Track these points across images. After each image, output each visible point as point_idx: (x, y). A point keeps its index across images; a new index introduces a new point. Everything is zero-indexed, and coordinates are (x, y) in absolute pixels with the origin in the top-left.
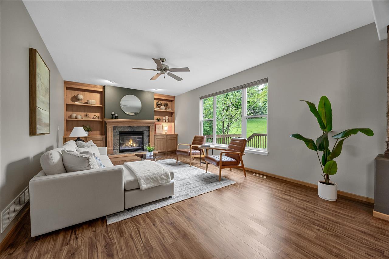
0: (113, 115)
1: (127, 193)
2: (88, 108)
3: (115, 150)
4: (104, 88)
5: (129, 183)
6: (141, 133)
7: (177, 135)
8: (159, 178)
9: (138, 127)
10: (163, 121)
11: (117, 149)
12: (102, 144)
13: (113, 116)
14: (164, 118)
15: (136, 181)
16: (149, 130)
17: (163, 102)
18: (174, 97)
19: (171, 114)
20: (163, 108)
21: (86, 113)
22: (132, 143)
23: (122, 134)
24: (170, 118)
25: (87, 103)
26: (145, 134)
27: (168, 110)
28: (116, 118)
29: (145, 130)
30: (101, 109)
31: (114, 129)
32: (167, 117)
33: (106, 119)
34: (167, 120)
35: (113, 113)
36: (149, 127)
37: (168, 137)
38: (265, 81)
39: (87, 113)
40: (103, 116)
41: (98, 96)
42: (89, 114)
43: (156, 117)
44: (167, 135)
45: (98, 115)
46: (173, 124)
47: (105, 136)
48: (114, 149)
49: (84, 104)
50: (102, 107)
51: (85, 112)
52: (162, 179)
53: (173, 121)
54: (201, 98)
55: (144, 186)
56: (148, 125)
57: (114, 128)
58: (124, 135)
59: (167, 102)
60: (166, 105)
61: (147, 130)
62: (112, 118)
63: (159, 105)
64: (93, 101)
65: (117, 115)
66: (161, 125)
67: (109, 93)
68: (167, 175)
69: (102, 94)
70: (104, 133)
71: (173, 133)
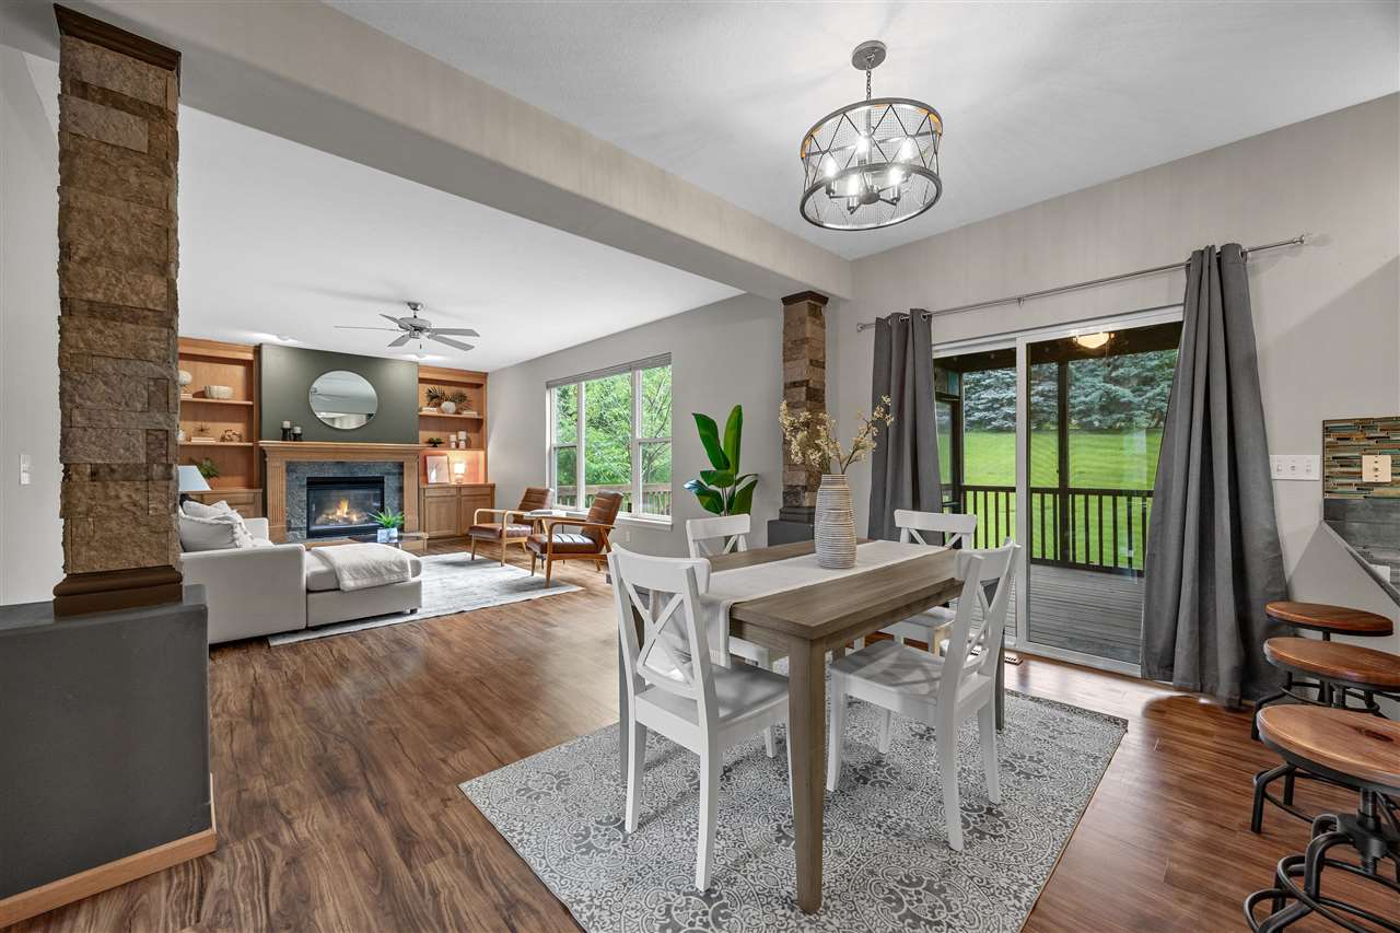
0: (285, 431)
1: (311, 596)
2: (205, 408)
3: (295, 529)
4: (258, 350)
5: (316, 576)
6: (376, 483)
7: (493, 487)
8: (383, 570)
9: (368, 466)
10: (449, 447)
11: (301, 529)
12: (252, 513)
13: (286, 434)
14: (453, 437)
15: (333, 574)
16: (402, 474)
17: (449, 390)
18: (486, 374)
19: (478, 425)
20: (449, 407)
21: (199, 424)
22: (346, 510)
23: (314, 484)
24: (473, 436)
25: (202, 394)
26: (390, 483)
27: (467, 414)
28: (297, 437)
29: (389, 474)
30: (250, 412)
31: (289, 471)
32: (462, 435)
33: (263, 443)
34: (462, 444)
35: (287, 424)
36: (401, 465)
37: (464, 492)
38: (663, 360)
39: (204, 424)
40: (255, 432)
41: (239, 371)
42: (209, 425)
43: (425, 435)
44: (459, 488)
45: (238, 428)
46: (482, 453)
47: (261, 490)
48: (289, 529)
49: (194, 396)
50: (250, 408)
51: (195, 420)
52: (390, 571)
53: (482, 446)
54: (549, 386)
55: (348, 582)
56: (399, 459)
57: (291, 468)
58: (321, 487)
59: (464, 390)
60: (460, 399)
61: (394, 474)
62: (284, 439)
63: (435, 399)
64: (223, 389)
65: (298, 430)
66: (446, 458)
67: (272, 365)
68: (402, 566)
69: (253, 366)
70: (258, 481)
71: (482, 482)
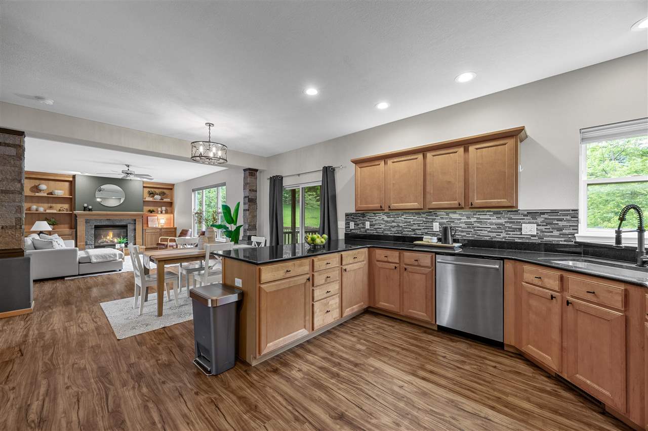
0: (85, 208)
1: (80, 264)
2: (51, 199)
3: (89, 245)
4: (74, 177)
5: (82, 258)
6: (125, 227)
7: (176, 229)
8: (107, 257)
9: (121, 220)
10: (158, 213)
11: (92, 245)
12: (71, 238)
13: (85, 209)
14: (159, 209)
15: (89, 257)
16: (135, 224)
17: (157, 191)
18: (173, 185)
19: (171, 204)
20: (158, 197)
21: (49, 205)
22: (111, 236)
23: (97, 227)
24: (168, 208)
25: (51, 194)
26: (130, 227)
27: (165, 200)
28: (90, 210)
29: (130, 224)
30: (71, 200)
31: (86, 222)
32: (164, 208)
33: (76, 212)
34: (164, 212)
35: (86, 205)
36: (135, 220)
37: (163, 230)
38: (224, 184)
39: (52, 205)
40: (73, 208)
41: (67, 184)
42: (54, 205)
43: (146, 208)
44: (161, 229)
45: (66, 206)
46: (172, 215)
47: (75, 230)
48: (86, 244)
49: (48, 194)
50: (71, 198)
51: (48, 203)
52: (110, 257)
53: (172, 212)
54: (193, 191)
55: (94, 260)
56: (134, 218)
57: (87, 222)
58: (99, 228)
59: (165, 191)
60: (162, 194)
61: (132, 224)
62: (84, 210)
63: (152, 194)
64: (59, 191)
65: (90, 207)
66: (156, 217)
67: (80, 183)
69: (72, 183)
70: (73, 226)
71: (172, 227)
